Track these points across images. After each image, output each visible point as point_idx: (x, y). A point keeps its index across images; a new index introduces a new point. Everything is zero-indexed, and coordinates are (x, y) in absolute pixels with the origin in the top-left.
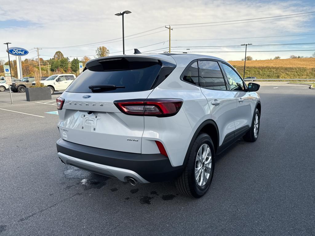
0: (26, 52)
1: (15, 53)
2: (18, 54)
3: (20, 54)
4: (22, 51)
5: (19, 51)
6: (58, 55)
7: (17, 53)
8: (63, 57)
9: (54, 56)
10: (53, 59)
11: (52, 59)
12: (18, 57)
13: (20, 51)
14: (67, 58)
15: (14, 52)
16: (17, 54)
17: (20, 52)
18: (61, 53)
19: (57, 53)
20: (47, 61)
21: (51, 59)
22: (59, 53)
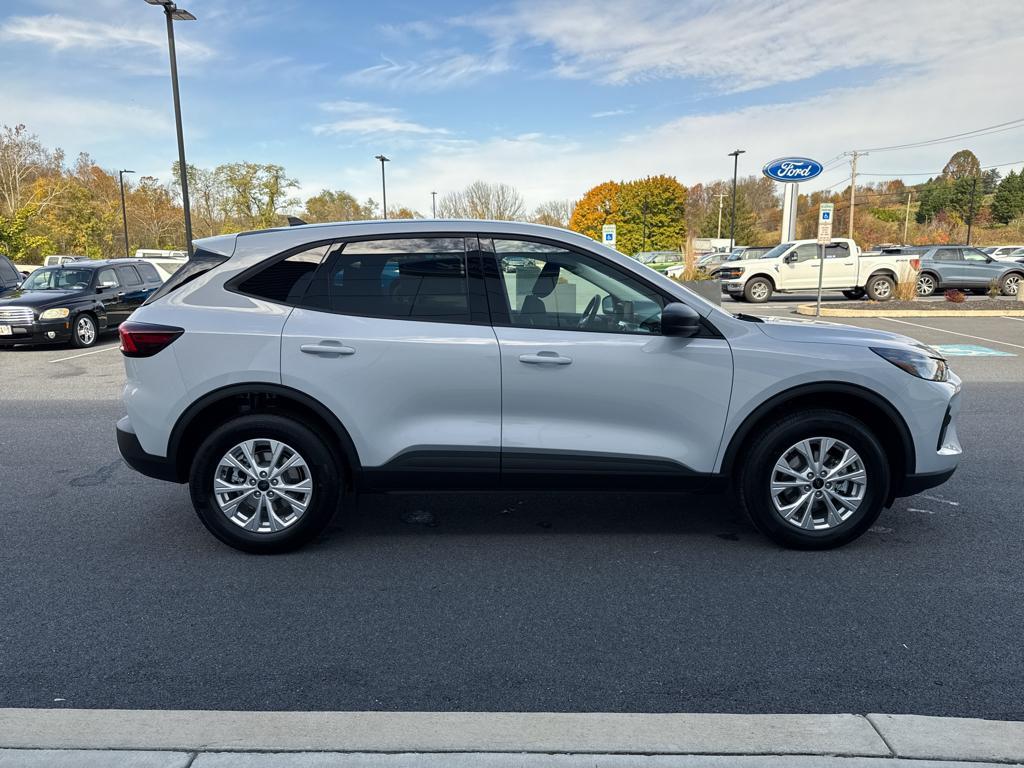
0: (816, 169)
1: (785, 176)
2: (793, 177)
3: (799, 176)
4: (804, 167)
5: (796, 167)
6: (960, 165)
7: (789, 174)
8: (978, 170)
9: (944, 171)
10: (938, 178)
11: (934, 179)
12: (789, 185)
13: (799, 167)
14: (993, 171)
15: (783, 171)
16: (789, 177)
17: (798, 171)
18: (974, 158)
19: (957, 156)
20: (915, 187)
21: (931, 180)
22: (965, 158)
